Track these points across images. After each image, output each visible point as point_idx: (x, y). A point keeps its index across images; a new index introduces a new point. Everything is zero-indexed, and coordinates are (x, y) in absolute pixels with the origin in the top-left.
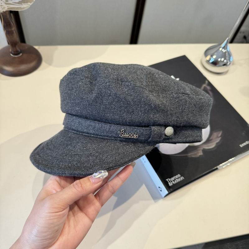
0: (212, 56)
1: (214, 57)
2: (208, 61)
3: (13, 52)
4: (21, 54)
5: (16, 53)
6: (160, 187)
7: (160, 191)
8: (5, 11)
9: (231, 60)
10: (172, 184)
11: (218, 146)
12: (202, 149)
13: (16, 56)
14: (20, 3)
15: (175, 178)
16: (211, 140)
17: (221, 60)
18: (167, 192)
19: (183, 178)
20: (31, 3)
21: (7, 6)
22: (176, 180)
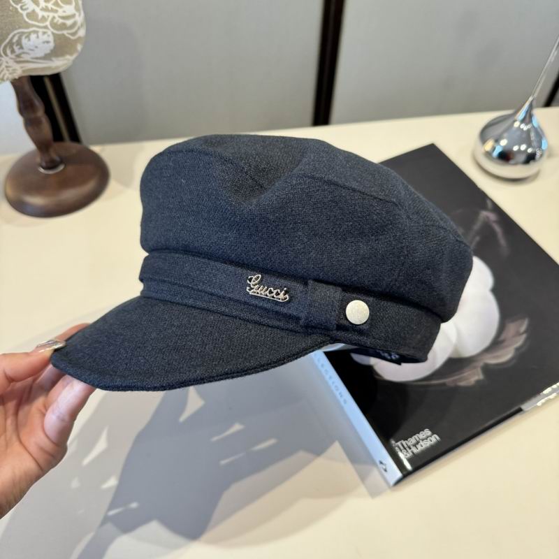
0: (497, 141)
1: (504, 142)
2: (488, 154)
3: (44, 164)
4: (61, 168)
5: (52, 165)
6: (384, 462)
7: (383, 472)
8: (17, 77)
9: (544, 147)
10: (411, 454)
11: (521, 355)
12: (481, 364)
13: (51, 172)
14: (47, 57)
15: (418, 439)
16: (503, 341)
17: (519, 149)
18: (399, 474)
19: (438, 438)
20: (71, 54)
21: (22, 67)
22: (421, 443)
